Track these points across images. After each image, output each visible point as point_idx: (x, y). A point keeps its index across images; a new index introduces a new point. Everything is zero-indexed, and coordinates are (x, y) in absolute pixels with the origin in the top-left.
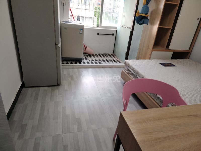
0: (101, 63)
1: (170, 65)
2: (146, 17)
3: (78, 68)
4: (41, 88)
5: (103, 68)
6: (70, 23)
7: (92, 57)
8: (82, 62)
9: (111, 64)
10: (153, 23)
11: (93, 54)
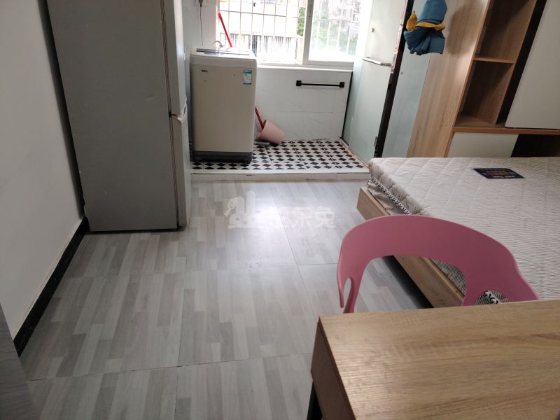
0: (304, 167)
1: (507, 174)
2: (437, 30)
3: (238, 180)
4: (133, 236)
5: (308, 180)
7: (280, 149)
8: (252, 163)
9: (334, 170)
10: (457, 50)
11: (283, 142)
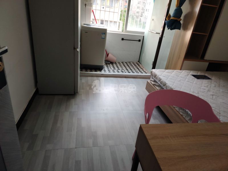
0: (124, 72)
1: (205, 77)
2: (178, 21)
6: (92, 27)
7: (115, 65)
8: (103, 70)
9: (136, 74)
10: (186, 28)
11: (115, 62)
